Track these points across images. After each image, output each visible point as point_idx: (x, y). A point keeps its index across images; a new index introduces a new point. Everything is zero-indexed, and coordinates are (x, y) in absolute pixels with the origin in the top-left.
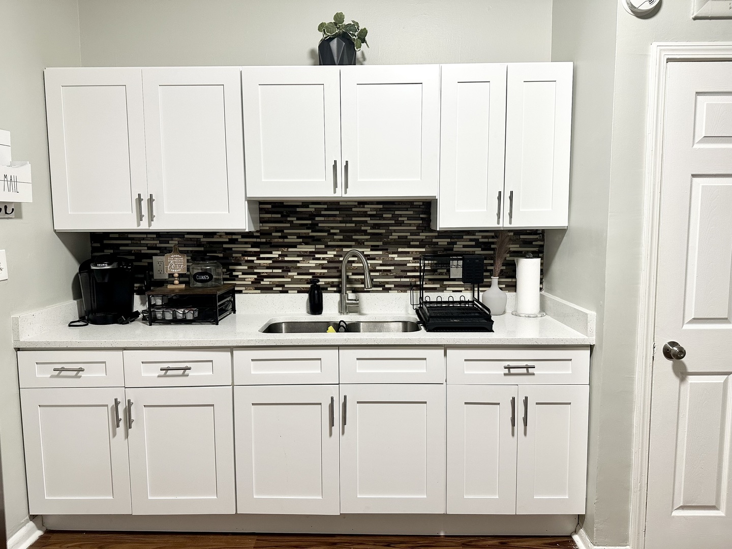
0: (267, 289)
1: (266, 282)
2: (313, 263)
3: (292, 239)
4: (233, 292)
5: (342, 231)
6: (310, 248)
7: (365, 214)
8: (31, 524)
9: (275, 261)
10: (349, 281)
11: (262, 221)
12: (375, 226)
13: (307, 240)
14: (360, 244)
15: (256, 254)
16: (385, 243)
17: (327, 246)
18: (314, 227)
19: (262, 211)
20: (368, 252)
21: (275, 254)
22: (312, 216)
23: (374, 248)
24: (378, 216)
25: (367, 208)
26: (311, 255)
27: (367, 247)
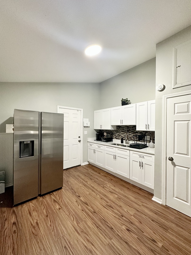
0: (117, 139)
1: (117, 137)
2: (123, 135)
3: (120, 131)
4: (112, 138)
5: (127, 130)
6: (123, 133)
7: (131, 128)
8: (88, 162)
9: (118, 134)
10: (128, 139)
11: (117, 128)
12: (132, 130)
13: (122, 131)
14: (130, 132)
15: (116, 133)
16: (134, 133)
17: (125, 133)
18: (123, 129)
19: (117, 127)
20: (131, 134)
21: (118, 133)
22: (123, 128)
23: (132, 133)
24: (133, 128)
25: (131, 127)
26: (123, 134)
27: (131, 133)
